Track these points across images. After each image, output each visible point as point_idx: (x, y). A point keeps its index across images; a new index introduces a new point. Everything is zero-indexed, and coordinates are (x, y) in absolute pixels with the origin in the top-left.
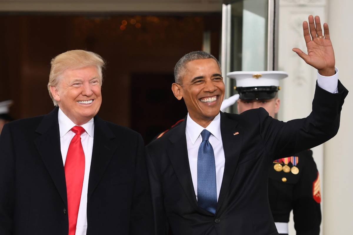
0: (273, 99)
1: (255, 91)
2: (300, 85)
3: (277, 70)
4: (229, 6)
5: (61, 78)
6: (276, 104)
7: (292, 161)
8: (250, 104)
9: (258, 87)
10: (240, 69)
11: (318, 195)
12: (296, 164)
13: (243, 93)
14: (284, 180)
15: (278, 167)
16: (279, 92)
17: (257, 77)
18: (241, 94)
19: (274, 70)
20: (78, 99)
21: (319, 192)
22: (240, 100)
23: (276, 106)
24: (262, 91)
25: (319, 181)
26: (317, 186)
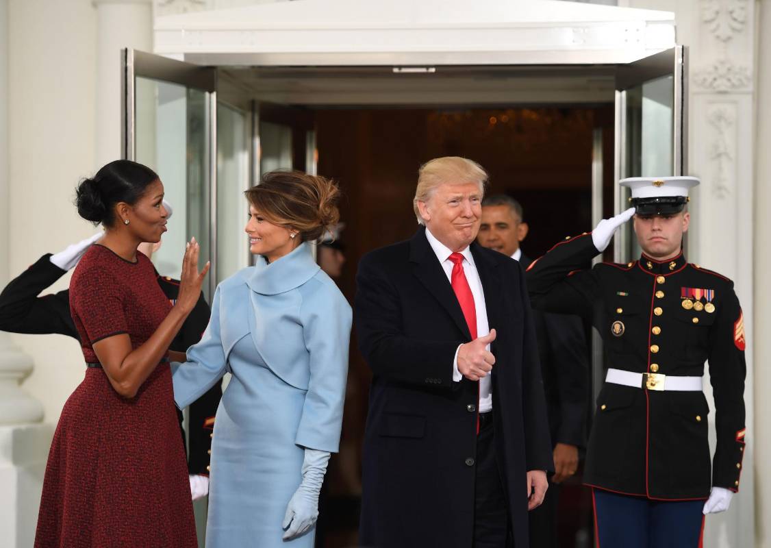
0: (681, 213)
1: (656, 204)
2: (721, 197)
3: (687, 175)
4: (624, 93)
5: (435, 193)
6: (685, 220)
7: (706, 296)
8: (649, 220)
9: (660, 198)
10: (639, 175)
11: (742, 339)
12: (711, 300)
13: (640, 206)
14: (695, 320)
15: (687, 304)
16: (688, 203)
17: (658, 184)
18: (638, 207)
19: (682, 175)
20: (455, 222)
21: (742, 336)
22: (636, 215)
23: (684, 223)
24: (666, 203)
25: (743, 321)
26: (739, 329)
